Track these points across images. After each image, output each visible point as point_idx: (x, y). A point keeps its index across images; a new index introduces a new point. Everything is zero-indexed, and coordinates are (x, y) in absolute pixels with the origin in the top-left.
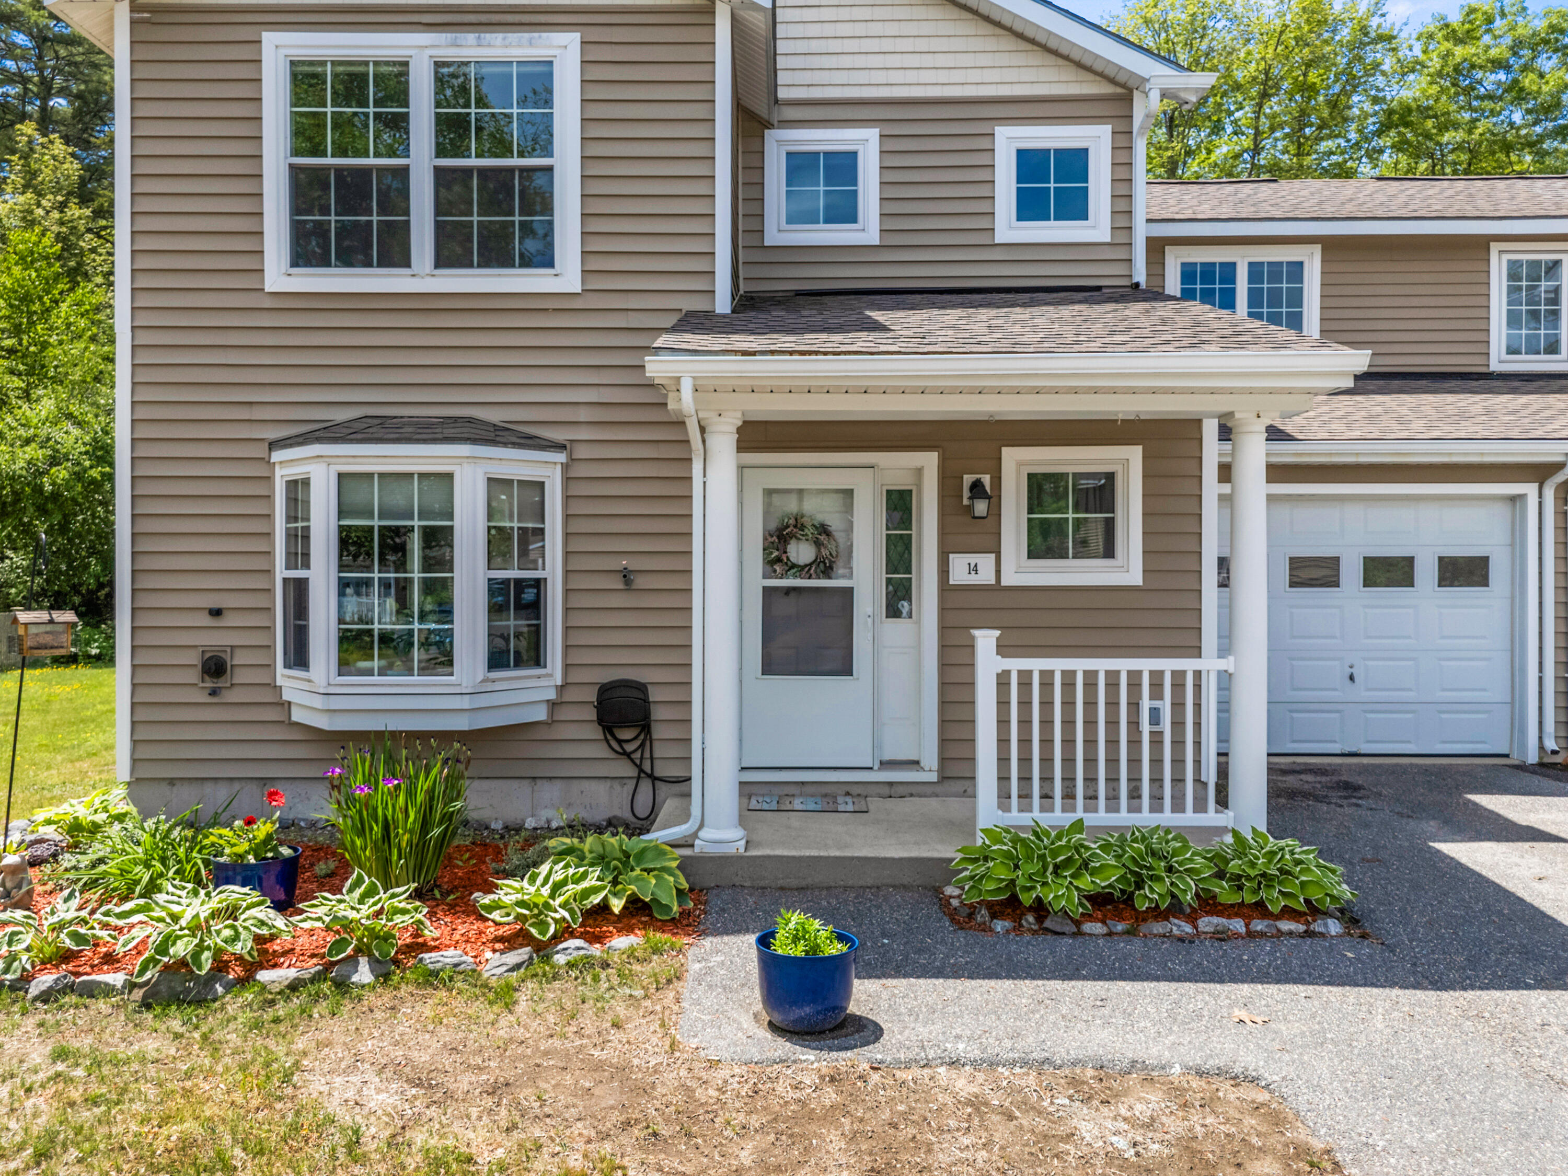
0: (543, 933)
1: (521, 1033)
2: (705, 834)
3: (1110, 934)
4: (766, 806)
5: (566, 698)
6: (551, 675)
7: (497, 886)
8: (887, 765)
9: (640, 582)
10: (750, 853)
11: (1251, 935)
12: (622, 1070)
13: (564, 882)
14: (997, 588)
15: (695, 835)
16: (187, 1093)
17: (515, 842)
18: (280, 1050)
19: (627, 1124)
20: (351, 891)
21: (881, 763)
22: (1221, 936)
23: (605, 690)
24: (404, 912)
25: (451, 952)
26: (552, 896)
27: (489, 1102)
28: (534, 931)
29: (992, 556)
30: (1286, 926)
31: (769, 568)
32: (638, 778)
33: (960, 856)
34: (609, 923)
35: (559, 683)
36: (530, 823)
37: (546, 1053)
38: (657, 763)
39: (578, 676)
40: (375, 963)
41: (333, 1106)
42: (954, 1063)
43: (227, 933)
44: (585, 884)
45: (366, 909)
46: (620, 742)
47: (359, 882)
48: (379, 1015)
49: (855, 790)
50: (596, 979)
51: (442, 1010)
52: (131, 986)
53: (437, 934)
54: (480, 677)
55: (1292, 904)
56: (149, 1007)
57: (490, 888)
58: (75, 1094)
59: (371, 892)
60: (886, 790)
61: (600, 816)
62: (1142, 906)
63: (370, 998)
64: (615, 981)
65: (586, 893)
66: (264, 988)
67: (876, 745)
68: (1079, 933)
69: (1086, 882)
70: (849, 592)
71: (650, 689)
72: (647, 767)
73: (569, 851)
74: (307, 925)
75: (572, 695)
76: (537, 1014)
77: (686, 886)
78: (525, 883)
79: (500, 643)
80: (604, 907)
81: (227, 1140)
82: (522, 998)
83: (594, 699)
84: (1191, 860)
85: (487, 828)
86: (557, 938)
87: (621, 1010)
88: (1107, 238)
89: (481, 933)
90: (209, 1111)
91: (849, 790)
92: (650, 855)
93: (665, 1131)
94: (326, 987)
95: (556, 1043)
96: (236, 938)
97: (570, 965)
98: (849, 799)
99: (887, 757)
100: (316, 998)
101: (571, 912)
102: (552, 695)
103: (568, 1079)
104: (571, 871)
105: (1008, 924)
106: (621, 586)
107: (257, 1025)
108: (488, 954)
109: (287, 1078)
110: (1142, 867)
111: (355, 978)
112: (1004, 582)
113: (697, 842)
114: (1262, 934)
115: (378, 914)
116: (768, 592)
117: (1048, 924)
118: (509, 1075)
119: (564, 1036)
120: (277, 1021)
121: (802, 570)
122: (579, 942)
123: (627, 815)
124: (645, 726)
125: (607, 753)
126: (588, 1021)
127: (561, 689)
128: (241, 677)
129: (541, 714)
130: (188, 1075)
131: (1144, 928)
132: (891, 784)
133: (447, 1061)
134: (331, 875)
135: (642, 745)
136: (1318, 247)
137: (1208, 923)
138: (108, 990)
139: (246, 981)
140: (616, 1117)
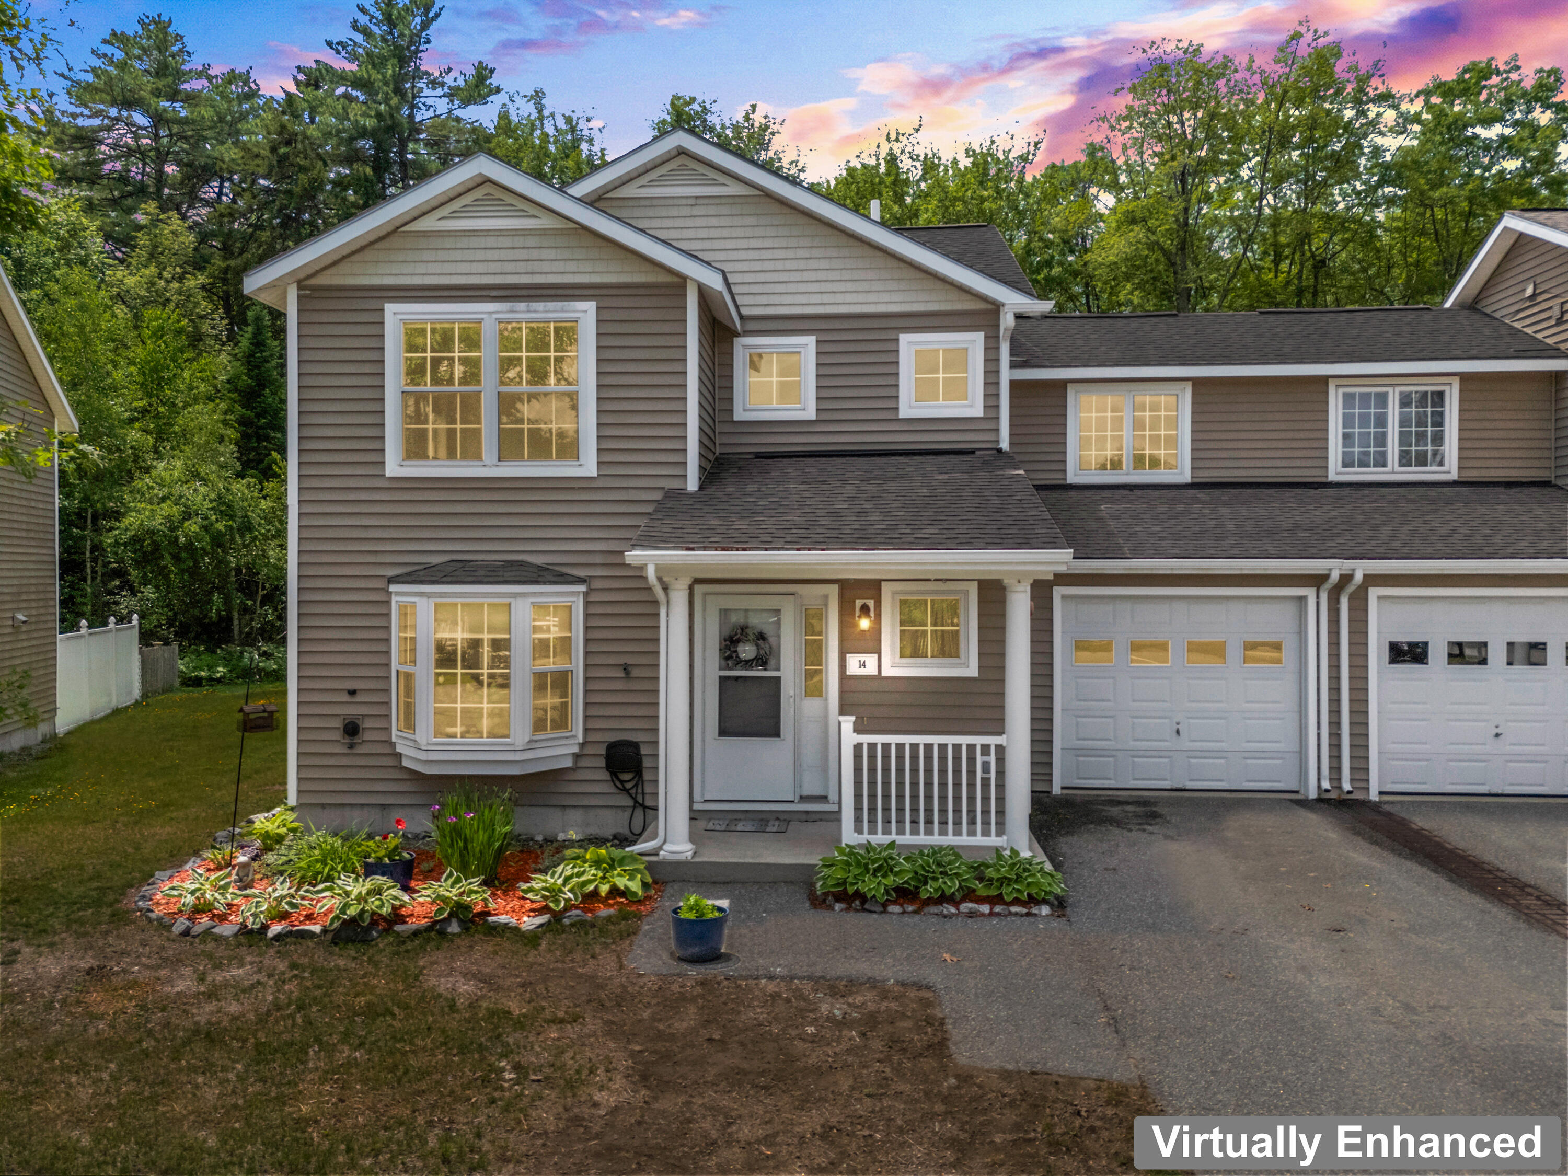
0: (557, 906)
1: (541, 959)
2: (667, 847)
3: (904, 912)
4: (718, 828)
5: (586, 751)
6: (574, 737)
7: (532, 879)
8: (803, 799)
9: (635, 673)
10: (697, 860)
11: (991, 914)
12: (592, 978)
13: (571, 877)
14: (879, 677)
15: (660, 848)
16: (366, 984)
17: (548, 850)
18: (412, 966)
19: (589, 1001)
20: (446, 880)
21: (801, 797)
22: (972, 915)
23: (613, 747)
24: (476, 892)
25: (504, 917)
26: (564, 885)
27: (520, 990)
28: (552, 905)
29: (876, 656)
30: (1014, 909)
31: (723, 663)
32: (634, 807)
33: (821, 863)
34: (599, 902)
35: (581, 741)
36: (561, 837)
37: (553, 970)
38: (647, 797)
39: (593, 737)
40: (461, 922)
41: (441, 989)
42: (771, 978)
43: (377, 903)
44: (583, 878)
45: (455, 891)
46: (622, 782)
47: (451, 875)
48: (463, 949)
49: (782, 817)
50: (586, 933)
51: (497, 948)
52: (325, 931)
53: (495, 906)
54: (527, 739)
55: (1019, 896)
56: (336, 944)
57: (528, 880)
58: (309, 984)
59: (458, 880)
60: (804, 817)
61: (608, 833)
62: (923, 895)
63: (458, 941)
64: (597, 934)
65: (585, 884)
66: (398, 934)
67: (797, 783)
68: (885, 911)
69: (890, 880)
70: (778, 679)
71: (642, 746)
72: (640, 799)
73: (577, 858)
74: (421, 900)
75: (589, 750)
76: (550, 951)
77: (649, 880)
78: (548, 878)
79: (540, 713)
80: (595, 893)
81: (390, 1004)
82: (544, 944)
83: (604, 752)
84: (958, 868)
85: (532, 839)
86: (566, 909)
87: (597, 949)
88: (981, 414)
89: (522, 906)
90: (378, 991)
91: (778, 816)
92: (627, 861)
93: (608, 1004)
94: (433, 934)
95: (559, 965)
96: (382, 905)
97: (572, 925)
98: (777, 823)
99: (806, 793)
100: (428, 940)
101: (575, 895)
102: (576, 749)
103: (563, 982)
104: (576, 870)
105: (843, 906)
106: (623, 675)
107: (397, 953)
108: (525, 919)
109: (416, 977)
110: (928, 872)
111: (449, 930)
112: (884, 674)
113: (662, 853)
114: (998, 914)
115: (461, 894)
116: (723, 679)
117: (866, 906)
118: (532, 979)
119: (563, 962)
120: (407, 951)
121: (748, 664)
122: (578, 912)
123: (626, 832)
124: (638, 771)
125: (612, 789)
126: (578, 956)
127: (582, 745)
128: (368, 736)
129: (568, 763)
130: (364, 976)
131: (926, 910)
132: (807, 812)
133: (500, 972)
134: (431, 871)
135: (636, 785)
136: (1190, 383)
137: (966, 906)
138: (311, 934)
139: (388, 930)
140: (584, 998)
